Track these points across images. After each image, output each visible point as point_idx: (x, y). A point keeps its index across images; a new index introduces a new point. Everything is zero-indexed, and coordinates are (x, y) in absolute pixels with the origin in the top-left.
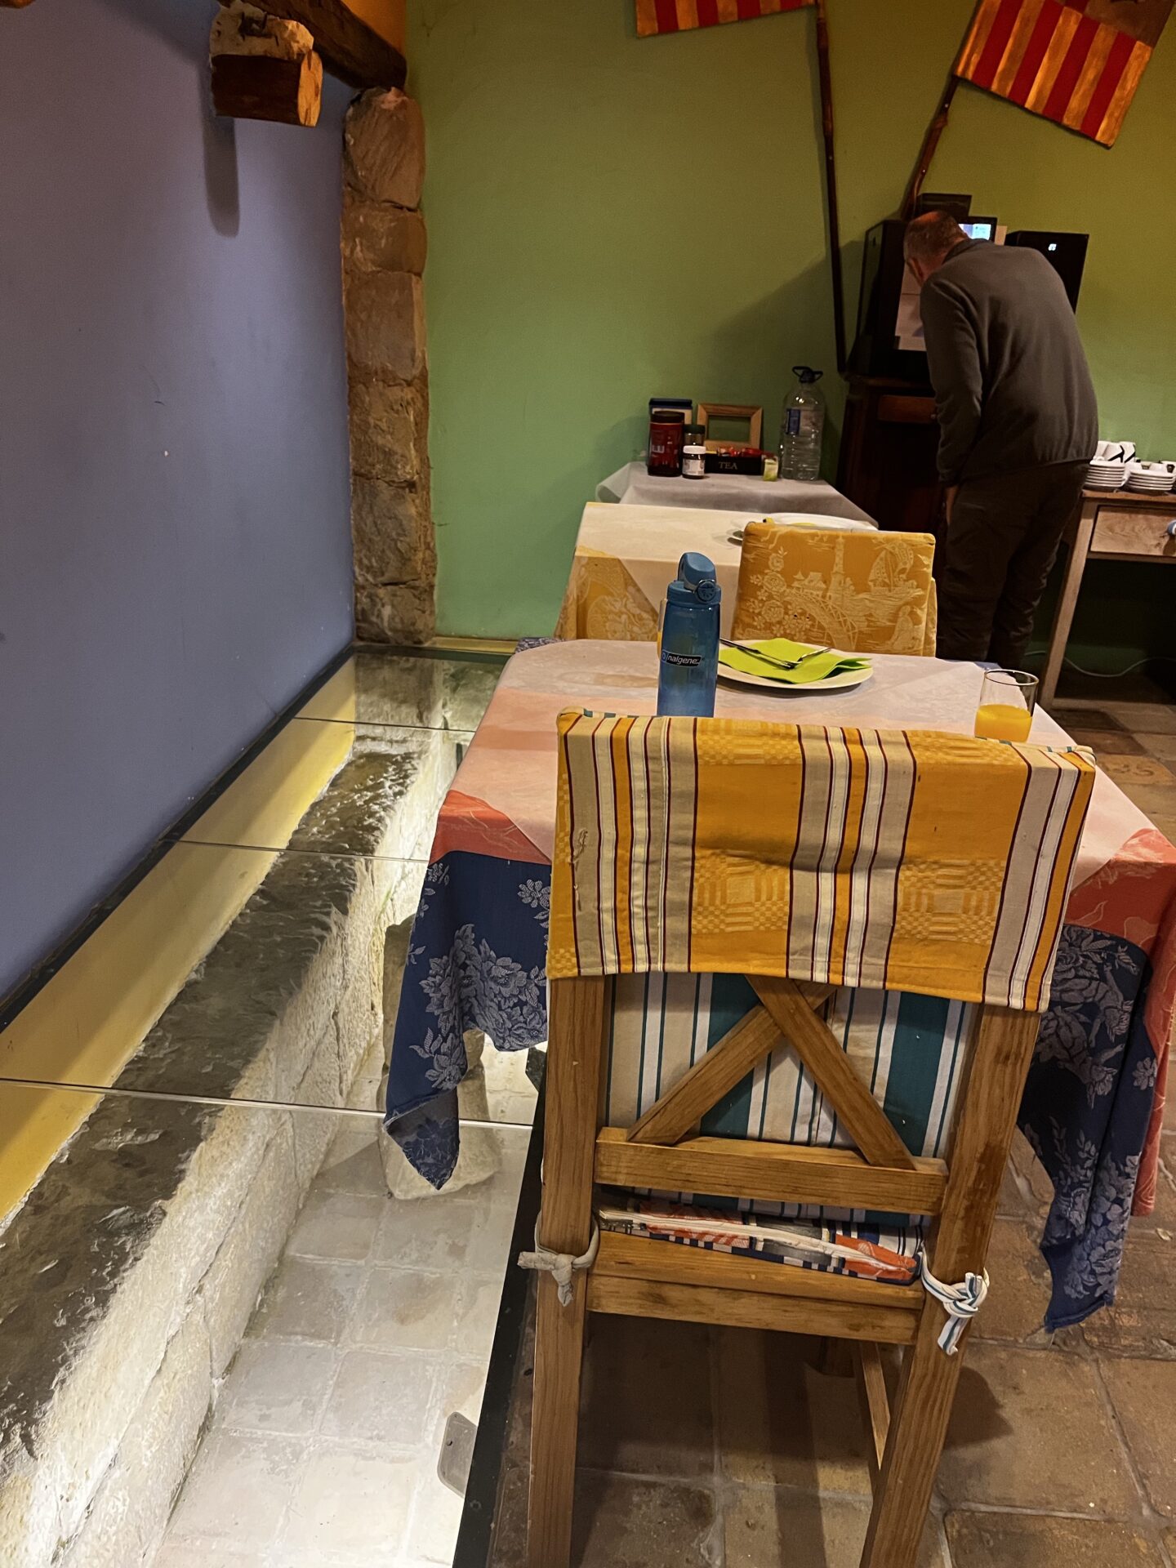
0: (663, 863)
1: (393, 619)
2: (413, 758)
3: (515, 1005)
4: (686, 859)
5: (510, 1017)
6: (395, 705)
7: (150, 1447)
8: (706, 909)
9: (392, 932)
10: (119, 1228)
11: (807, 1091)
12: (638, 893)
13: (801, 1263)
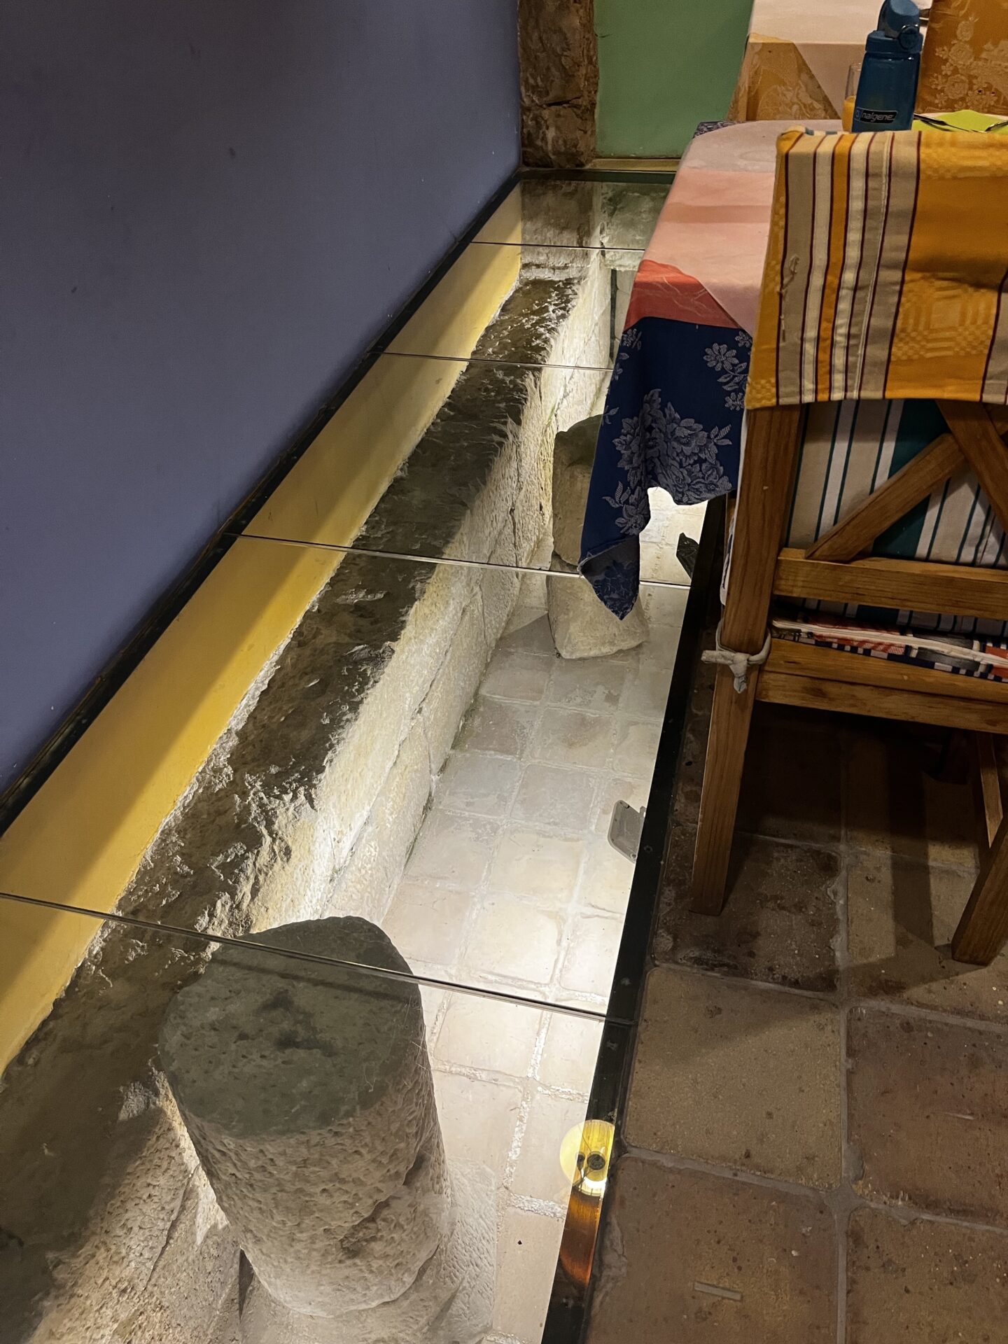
0: (871, 289)
1: (557, 142)
2: (573, 284)
3: (695, 462)
4: (895, 284)
5: (690, 473)
6: (557, 232)
7: (391, 814)
8: (908, 335)
9: (560, 437)
10: (361, 660)
11: (980, 515)
12: (842, 321)
13: (949, 668)
